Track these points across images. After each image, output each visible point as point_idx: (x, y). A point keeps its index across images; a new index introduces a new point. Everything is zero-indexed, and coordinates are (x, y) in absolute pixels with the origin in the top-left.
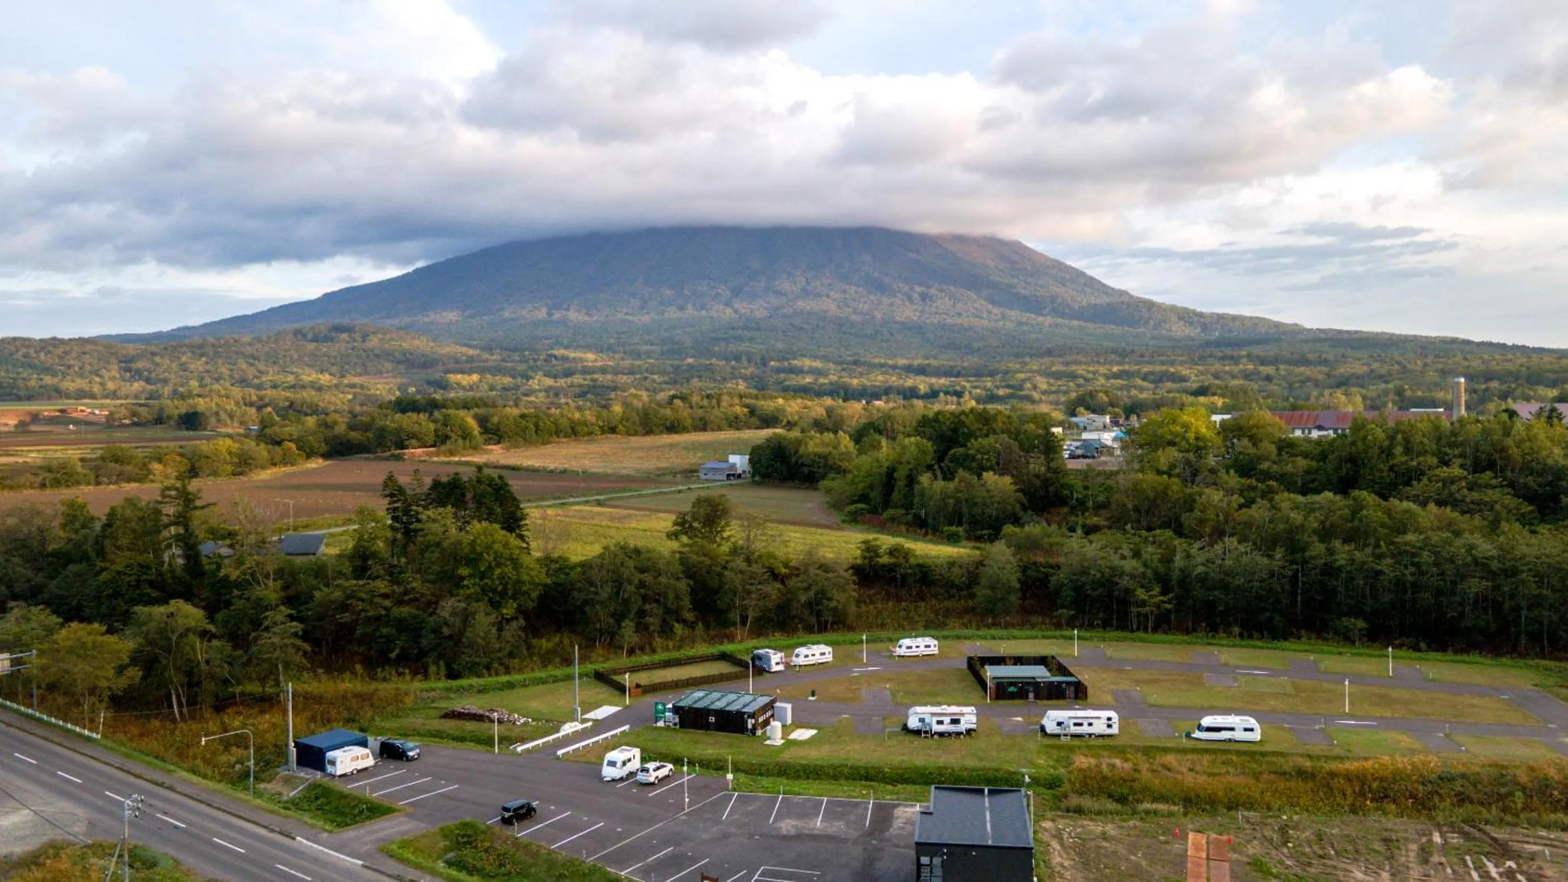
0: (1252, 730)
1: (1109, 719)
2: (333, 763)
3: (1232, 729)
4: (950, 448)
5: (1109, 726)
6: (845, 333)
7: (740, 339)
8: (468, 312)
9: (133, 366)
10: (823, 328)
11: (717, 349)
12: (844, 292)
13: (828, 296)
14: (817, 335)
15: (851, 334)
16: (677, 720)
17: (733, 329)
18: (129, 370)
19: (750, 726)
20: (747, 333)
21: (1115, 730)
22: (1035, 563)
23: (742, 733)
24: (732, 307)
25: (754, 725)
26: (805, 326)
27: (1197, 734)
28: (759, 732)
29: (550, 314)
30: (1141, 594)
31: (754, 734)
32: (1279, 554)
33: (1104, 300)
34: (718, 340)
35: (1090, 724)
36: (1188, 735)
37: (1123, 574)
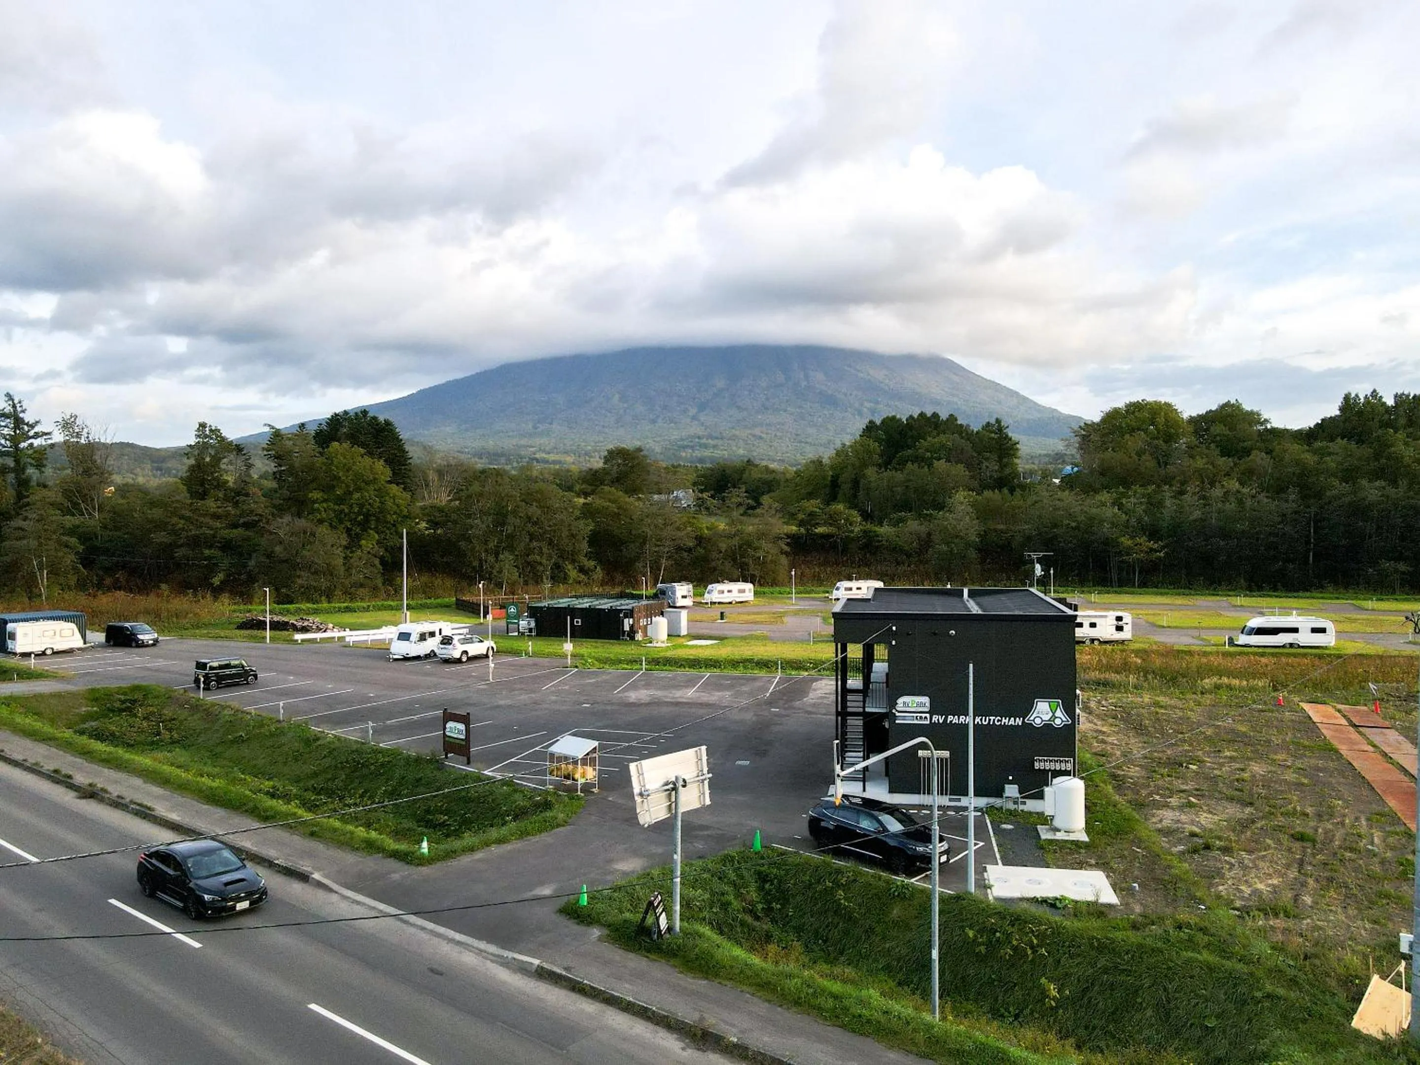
0: (1323, 630)
1: (1119, 619)
2: (12, 636)
3: (1295, 630)
4: (897, 452)
5: (1119, 629)
6: (801, 442)
7: (706, 446)
8: (463, 427)
9: (164, 465)
10: (781, 438)
11: (684, 454)
12: (800, 407)
13: (785, 411)
14: (775, 444)
15: (807, 443)
16: (533, 624)
17: (699, 438)
18: (159, 469)
19: (627, 628)
20: (710, 441)
21: (1126, 634)
22: (995, 530)
23: (618, 638)
24: (699, 420)
25: (632, 627)
26: (764, 436)
27: (1243, 639)
28: (639, 637)
29: (535, 428)
30: (1126, 541)
31: (632, 638)
32: (1293, 495)
33: (1037, 415)
34: (685, 447)
35: (1093, 625)
36: (1231, 642)
37: (1102, 521)
